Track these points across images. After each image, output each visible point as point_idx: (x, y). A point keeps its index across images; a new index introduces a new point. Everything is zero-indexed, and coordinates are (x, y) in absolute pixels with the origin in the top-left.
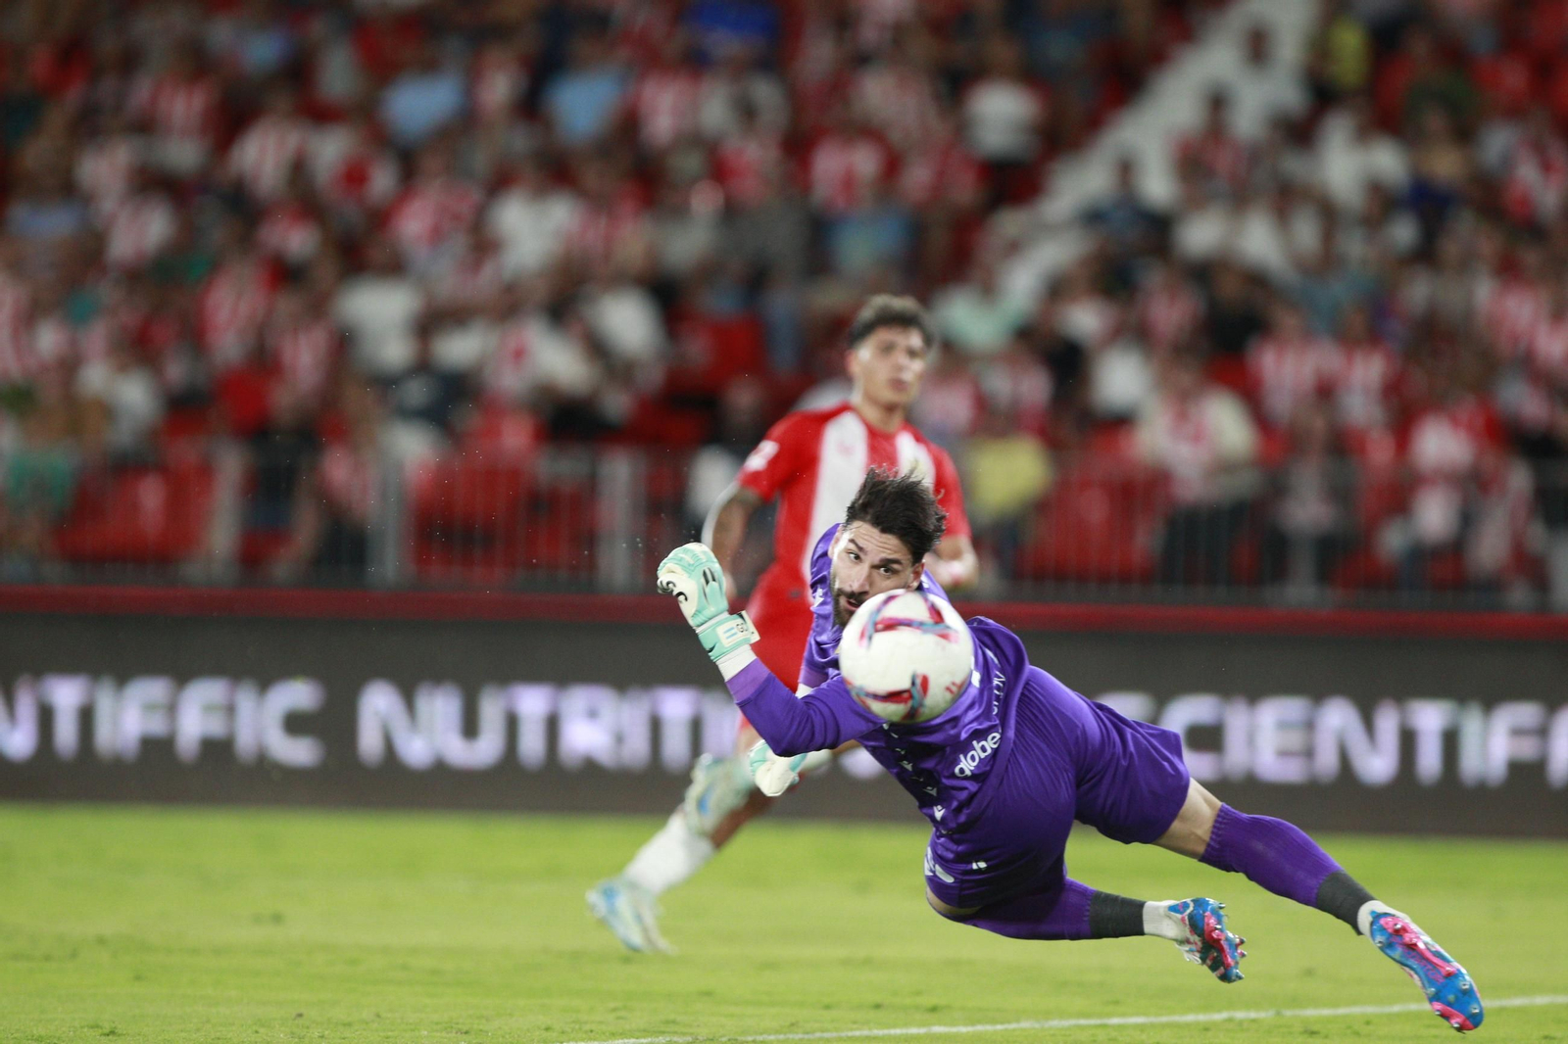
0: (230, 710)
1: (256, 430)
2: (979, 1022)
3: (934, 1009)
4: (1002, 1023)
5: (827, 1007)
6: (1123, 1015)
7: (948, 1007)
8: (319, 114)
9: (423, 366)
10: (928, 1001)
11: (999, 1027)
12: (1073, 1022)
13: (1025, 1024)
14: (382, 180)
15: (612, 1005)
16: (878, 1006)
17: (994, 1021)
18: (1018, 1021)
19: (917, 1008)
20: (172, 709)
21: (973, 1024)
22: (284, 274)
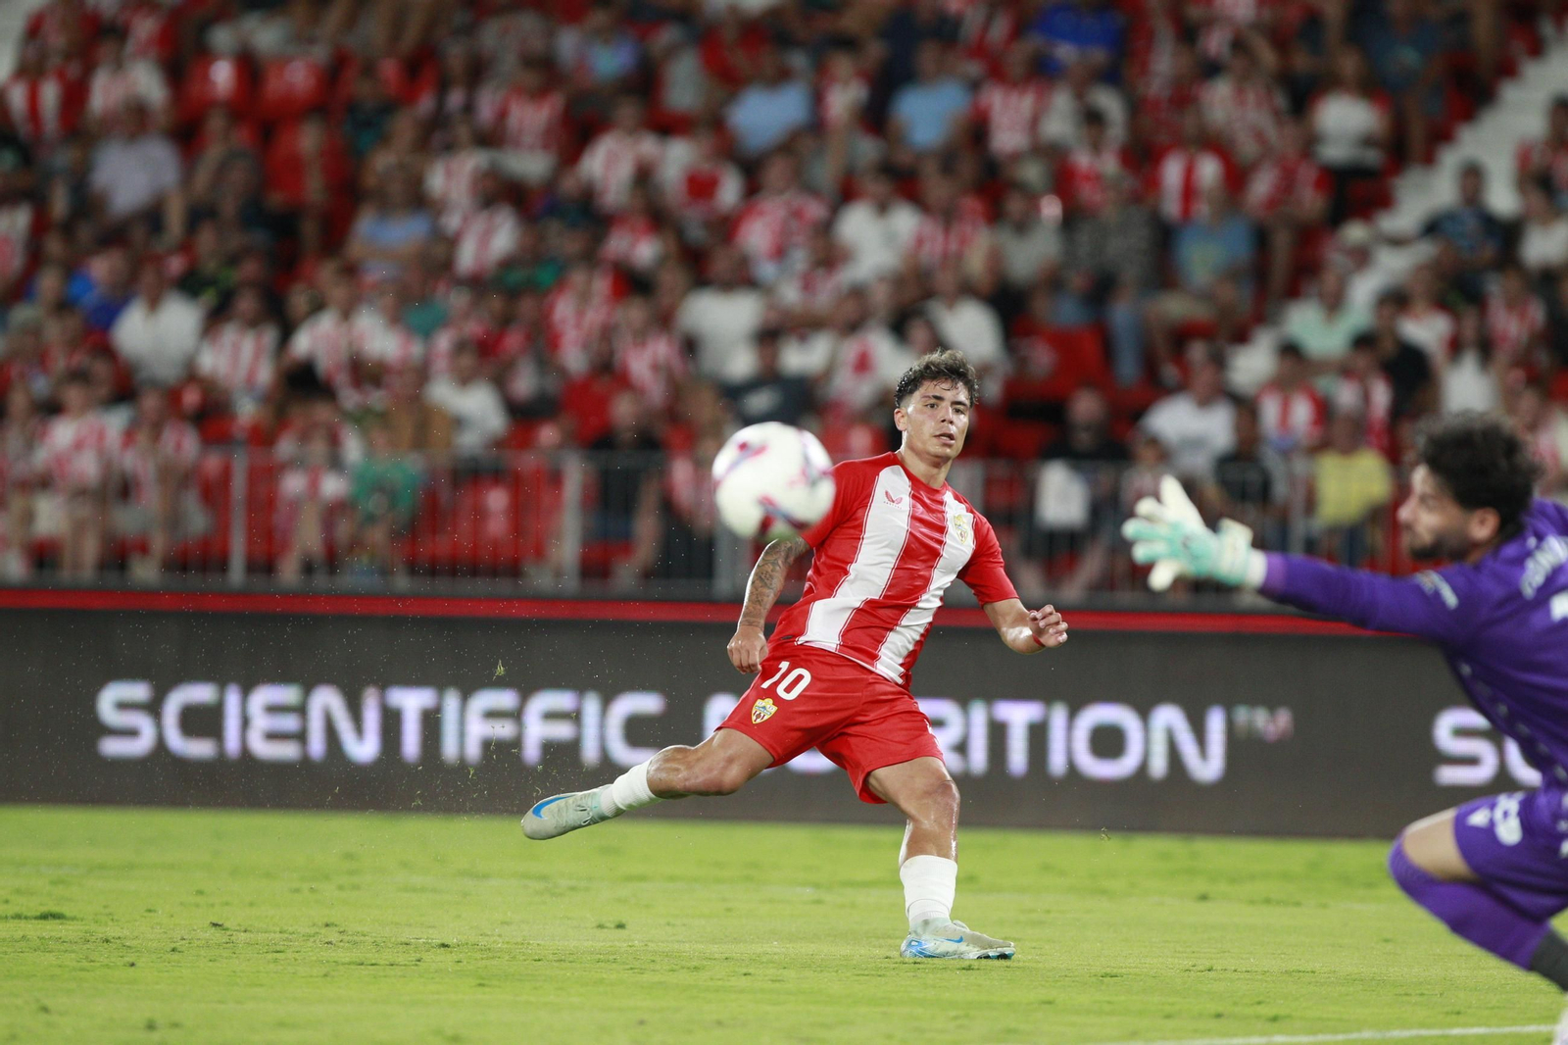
0: (575, 717)
1: (598, 440)
2: (1321, 1031)
3: (1275, 1019)
4: (1344, 1032)
5: (1168, 1017)
6: (1465, 1025)
7: (1289, 1017)
8: (667, 126)
9: (769, 376)
10: (1266, 1011)
11: (1340, 1037)
12: (1414, 1032)
13: (1367, 1034)
14: (729, 191)
15: (953, 1013)
16: (1219, 1016)
17: (1335, 1031)
18: (1359, 1030)
19: (1258, 1017)
20: (516, 715)
21: (1315, 1033)
22: (631, 283)
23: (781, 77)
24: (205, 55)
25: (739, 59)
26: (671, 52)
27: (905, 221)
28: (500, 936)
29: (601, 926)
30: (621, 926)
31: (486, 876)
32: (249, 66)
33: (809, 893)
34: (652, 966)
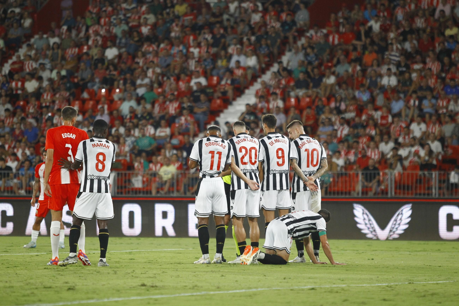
8: (376, 109)
23: (399, 98)
24: (289, 97)
25: (391, 96)
26: (378, 94)
27: (423, 126)
28: (350, 261)
29: (369, 259)
30: (373, 259)
31: (346, 250)
32: (297, 99)
33: (408, 253)
34: (379, 267)
